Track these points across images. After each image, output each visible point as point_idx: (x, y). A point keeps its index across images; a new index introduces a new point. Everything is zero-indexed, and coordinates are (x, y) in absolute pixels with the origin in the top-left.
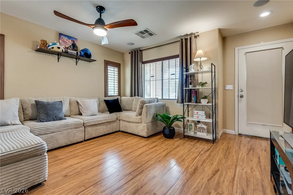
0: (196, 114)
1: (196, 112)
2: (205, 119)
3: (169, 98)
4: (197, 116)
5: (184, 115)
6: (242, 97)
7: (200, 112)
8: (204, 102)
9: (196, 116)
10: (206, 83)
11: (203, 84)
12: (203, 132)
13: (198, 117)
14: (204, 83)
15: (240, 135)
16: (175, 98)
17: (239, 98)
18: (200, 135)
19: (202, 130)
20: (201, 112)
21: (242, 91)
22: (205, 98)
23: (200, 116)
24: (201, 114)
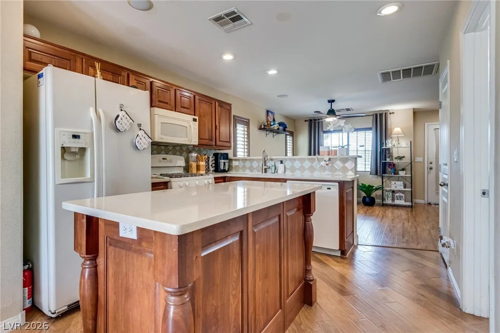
0: (394, 184)
1: (393, 182)
2: (403, 189)
3: (364, 170)
5: (383, 184)
6: (431, 169)
8: (402, 173)
9: (394, 186)
10: (404, 157)
11: (400, 158)
12: (401, 200)
13: (396, 187)
14: (402, 157)
15: (429, 204)
17: (429, 170)
18: (397, 202)
19: (400, 198)
20: (399, 182)
21: (431, 163)
22: (403, 170)
23: (398, 186)
24: (399, 184)
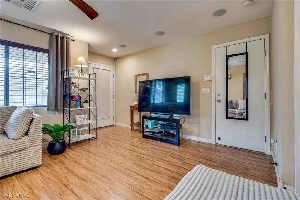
0: (79, 118)
1: (78, 116)
2: (86, 121)
3: (36, 104)
4: (80, 120)
7: (82, 115)
8: (86, 106)
9: (78, 120)
12: (85, 134)
16: (35, 105)
18: (82, 137)
19: (84, 132)
20: (84, 115)
22: (86, 103)
23: (83, 120)
24: (84, 117)
